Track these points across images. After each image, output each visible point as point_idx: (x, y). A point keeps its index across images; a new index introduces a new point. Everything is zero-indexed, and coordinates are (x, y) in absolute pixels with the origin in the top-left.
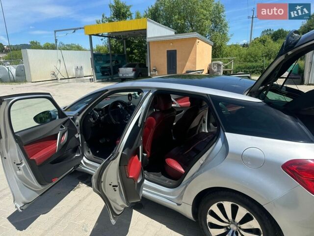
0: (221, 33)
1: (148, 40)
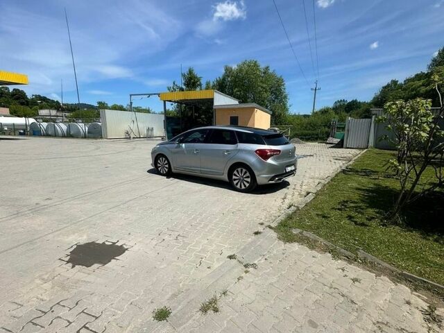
0: (282, 104)
1: (214, 108)
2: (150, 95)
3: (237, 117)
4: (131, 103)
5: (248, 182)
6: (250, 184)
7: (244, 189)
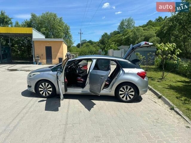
0: (69, 40)
1: (33, 40)
3: (51, 47)
5: (132, 95)
6: (134, 96)
7: (130, 100)
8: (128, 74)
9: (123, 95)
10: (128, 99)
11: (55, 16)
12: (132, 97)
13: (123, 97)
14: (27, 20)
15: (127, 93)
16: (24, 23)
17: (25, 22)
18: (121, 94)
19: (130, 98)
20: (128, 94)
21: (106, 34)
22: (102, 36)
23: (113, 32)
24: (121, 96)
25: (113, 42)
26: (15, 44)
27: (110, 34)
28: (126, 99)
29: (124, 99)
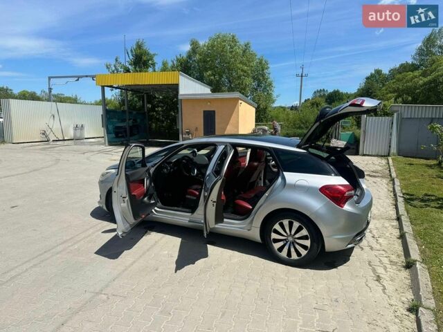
0: (266, 93)
1: (180, 97)
2: (78, 78)
3: (214, 111)
4: (50, 89)
5: (305, 247)
6: (310, 250)
7: (298, 260)
8: (295, 187)
9: (281, 244)
10: (294, 256)
11: (234, 39)
12: (304, 252)
13: (281, 249)
14: (180, 55)
15: (290, 239)
16: (175, 62)
17: (178, 60)
18: (276, 241)
19: (299, 254)
20: (293, 243)
21: (378, 72)
22: (367, 78)
23: (398, 66)
24: (277, 246)
25: (391, 92)
26: (158, 107)
27: (390, 72)
28: (289, 254)
29: (284, 254)
